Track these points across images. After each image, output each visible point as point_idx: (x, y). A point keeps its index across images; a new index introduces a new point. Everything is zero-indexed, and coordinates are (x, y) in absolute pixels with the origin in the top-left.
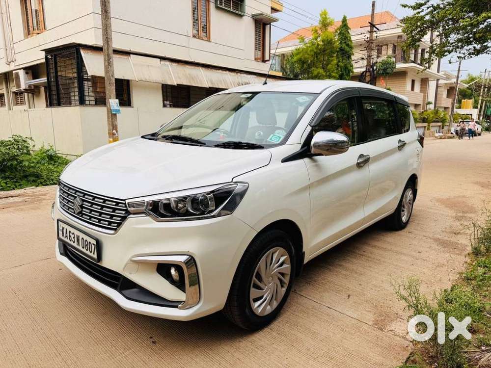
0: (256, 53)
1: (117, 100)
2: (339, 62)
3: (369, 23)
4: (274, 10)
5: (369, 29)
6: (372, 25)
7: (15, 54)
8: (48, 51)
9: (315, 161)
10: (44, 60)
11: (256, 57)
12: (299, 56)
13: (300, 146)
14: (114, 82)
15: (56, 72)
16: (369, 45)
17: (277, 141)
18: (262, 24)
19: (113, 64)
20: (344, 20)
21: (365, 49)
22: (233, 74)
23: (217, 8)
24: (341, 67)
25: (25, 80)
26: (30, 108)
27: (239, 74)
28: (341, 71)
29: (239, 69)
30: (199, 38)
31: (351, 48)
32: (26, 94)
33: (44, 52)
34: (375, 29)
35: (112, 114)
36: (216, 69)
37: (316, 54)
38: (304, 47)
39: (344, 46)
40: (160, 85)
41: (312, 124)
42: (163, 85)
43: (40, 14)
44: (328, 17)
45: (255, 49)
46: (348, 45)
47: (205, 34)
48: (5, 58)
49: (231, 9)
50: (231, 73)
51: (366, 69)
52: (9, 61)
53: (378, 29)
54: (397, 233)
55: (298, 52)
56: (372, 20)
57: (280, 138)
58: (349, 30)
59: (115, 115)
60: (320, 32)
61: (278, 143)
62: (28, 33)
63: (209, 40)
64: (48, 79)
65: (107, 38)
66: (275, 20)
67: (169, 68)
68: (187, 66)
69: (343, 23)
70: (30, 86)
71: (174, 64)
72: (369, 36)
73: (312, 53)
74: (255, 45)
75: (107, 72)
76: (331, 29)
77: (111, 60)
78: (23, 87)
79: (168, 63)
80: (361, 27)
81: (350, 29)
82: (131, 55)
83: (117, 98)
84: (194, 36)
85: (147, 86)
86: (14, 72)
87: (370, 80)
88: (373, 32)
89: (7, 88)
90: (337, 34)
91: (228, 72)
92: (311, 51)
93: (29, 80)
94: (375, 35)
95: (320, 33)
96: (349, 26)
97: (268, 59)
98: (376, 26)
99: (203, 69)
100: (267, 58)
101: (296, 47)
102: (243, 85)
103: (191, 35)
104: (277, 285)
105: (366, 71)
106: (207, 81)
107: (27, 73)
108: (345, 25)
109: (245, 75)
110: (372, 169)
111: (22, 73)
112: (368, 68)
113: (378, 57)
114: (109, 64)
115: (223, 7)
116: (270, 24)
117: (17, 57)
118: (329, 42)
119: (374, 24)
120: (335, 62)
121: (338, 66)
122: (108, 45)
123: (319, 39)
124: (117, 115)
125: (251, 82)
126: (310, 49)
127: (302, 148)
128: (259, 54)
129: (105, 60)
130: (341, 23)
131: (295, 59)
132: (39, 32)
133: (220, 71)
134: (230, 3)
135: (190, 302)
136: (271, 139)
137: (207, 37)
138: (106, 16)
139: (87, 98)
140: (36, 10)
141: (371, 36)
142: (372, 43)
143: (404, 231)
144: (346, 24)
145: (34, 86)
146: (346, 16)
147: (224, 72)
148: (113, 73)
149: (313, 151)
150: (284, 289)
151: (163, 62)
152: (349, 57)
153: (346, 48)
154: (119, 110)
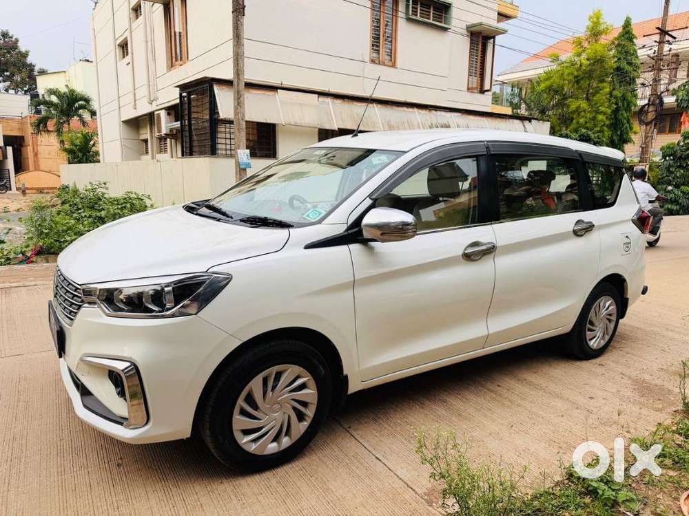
0: (470, 79)
1: (248, 151)
2: (614, 89)
3: (658, 28)
4: (503, 16)
5: (657, 38)
6: (663, 32)
7: (157, 91)
8: (183, 87)
9: (371, 249)
10: (178, 101)
11: (470, 86)
12: (548, 83)
13: (345, 227)
14: (244, 126)
15: (190, 113)
16: (657, 63)
17: (314, 219)
18: (481, 39)
19: (244, 104)
20: (627, 24)
21: (650, 69)
22: (423, 112)
23: (409, 20)
24: (616, 97)
25: (167, 123)
26: (172, 157)
27: (433, 112)
28: (616, 104)
29: (438, 105)
30: (379, 64)
31: (636, 67)
32: (168, 140)
33: (178, 89)
34: (667, 38)
35: (241, 169)
36: (398, 106)
37: (577, 80)
38: (559, 68)
39: (624, 64)
40: (317, 130)
41: (374, 197)
42: (319, 129)
43: (184, 40)
44: (601, 21)
45: (469, 75)
46: (630, 64)
47: (388, 58)
48: (148, 97)
49: (431, 21)
50: (420, 111)
51: (649, 101)
52: (152, 99)
53: (674, 38)
54: (578, 363)
55: (549, 76)
56: (664, 23)
57: (320, 213)
58: (635, 40)
59: (245, 169)
60: (586, 44)
61: (314, 221)
62: (171, 66)
63: (394, 66)
64: (181, 124)
65: (238, 70)
66: (503, 32)
67: (329, 108)
68: (355, 103)
69: (624, 29)
70: (171, 130)
71: (338, 102)
72: (656, 49)
73: (571, 77)
74: (469, 69)
75: (236, 114)
76: (604, 40)
77: (241, 99)
78: (164, 131)
79: (329, 100)
80: (644, 36)
81: (636, 38)
82: (279, 90)
83: (247, 148)
84: (373, 61)
85: (297, 131)
86: (156, 113)
87: (656, 118)
88: (664, 42)
89: (151, 132)
90: (613, 46)
91: (416, 110)
92: (568, 74)
93: (171, 122)
94: (666, 47)
95: (586, 46)
96: (634, 33)
97: (489, 88)
98: (670, 33)
99: (379, 106)
100: (487, 87)
101: (546, 69)
102: (437, 127)
103: (367, 59)
104: (289, 416)
105: (648, 104)
106: (383, 124)
107: (169, 114)
108: (627, 32)
109: (443, 113)
110: (503, 264)
111: (163, 114)
112: (652, 99)
113: (671, 82)
114: (238, 104)
115: (418, 18)
116: (494, 37)
117: (159, 94)
118: (598, 61)
119: (667, 29)
120: (608, 90)
121: (611, 96)
122: (238, 78)
123: (584, 56)
124: (247, 169)
125: (451, 124)
126: (567, 71)
127: (348, 229)
128: (475, 81)
129: (234, 99)
130: (621, 30)
131: (543, 86)
132: (181, 63)
133: (405, 109)
134: (430, 12)
135: (132, 421)
136: (308, 216)
137: (391, 60)
138: (238, 42)
139: (219, 146)
140: (180, 33)
141: (661, 49)
142: (661, 60)
143: (592, 363)
144: (629, 31)
145: (176, 130)
146: (630, 16)
147: (410, 110)
148: (243, 114)
149: (366, 234)
150: (305, 423)
151: (322, 99)
152: (632, 81)
153: (627, 68)
154: (249, 164)
